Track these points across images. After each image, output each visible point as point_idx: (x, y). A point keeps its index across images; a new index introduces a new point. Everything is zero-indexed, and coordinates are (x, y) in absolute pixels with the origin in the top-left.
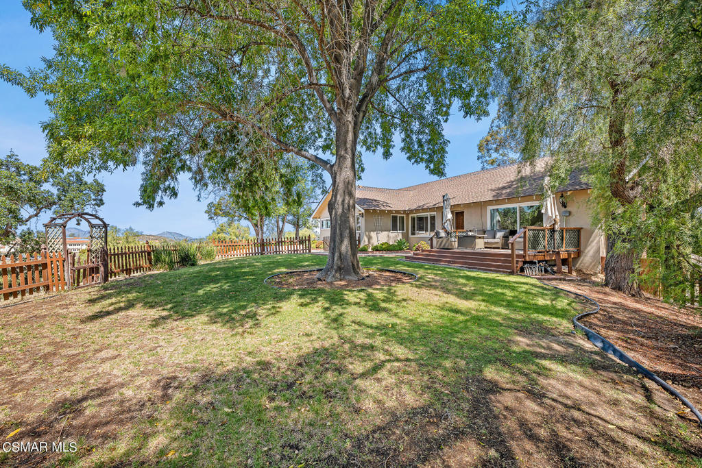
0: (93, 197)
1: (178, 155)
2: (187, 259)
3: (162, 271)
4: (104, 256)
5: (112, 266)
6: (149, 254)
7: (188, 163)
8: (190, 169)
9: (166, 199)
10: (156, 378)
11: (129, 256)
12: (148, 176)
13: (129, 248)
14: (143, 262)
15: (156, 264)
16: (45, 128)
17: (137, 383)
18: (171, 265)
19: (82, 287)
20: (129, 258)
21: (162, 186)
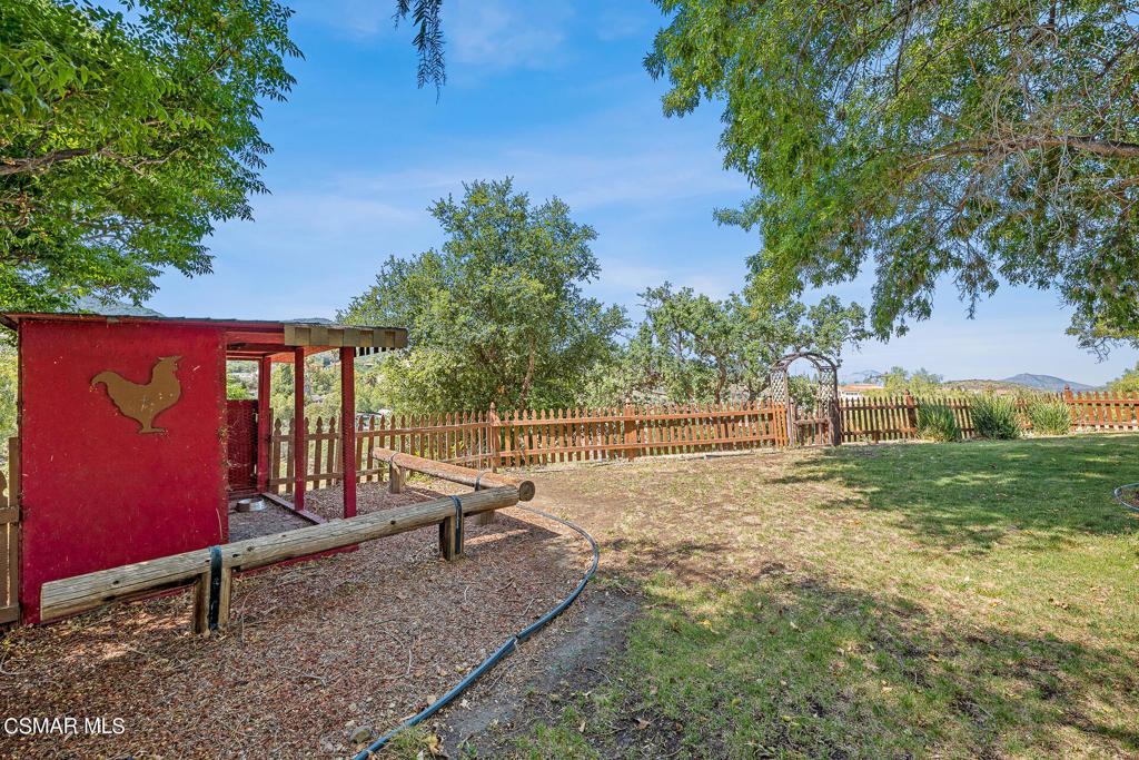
0: (852, 328)
1: (932, 243)
2: (989, 424)
3: (932, 440)
4: (834, 409)
5: (848, 424)
6: (911, 411)
7: (954, 253)
8: (958, 263)
9: (910, 321)
10: (763, 558)
11: (876, 411)
12: (882, 290)
13: (875, 400)
14: (901, 422)
15: (923, 429)
16: (749, 263)
17: (745, 555)
18: (952, 433)
19: (806, 448)
20: (876, 415)
21: (906, 303)
